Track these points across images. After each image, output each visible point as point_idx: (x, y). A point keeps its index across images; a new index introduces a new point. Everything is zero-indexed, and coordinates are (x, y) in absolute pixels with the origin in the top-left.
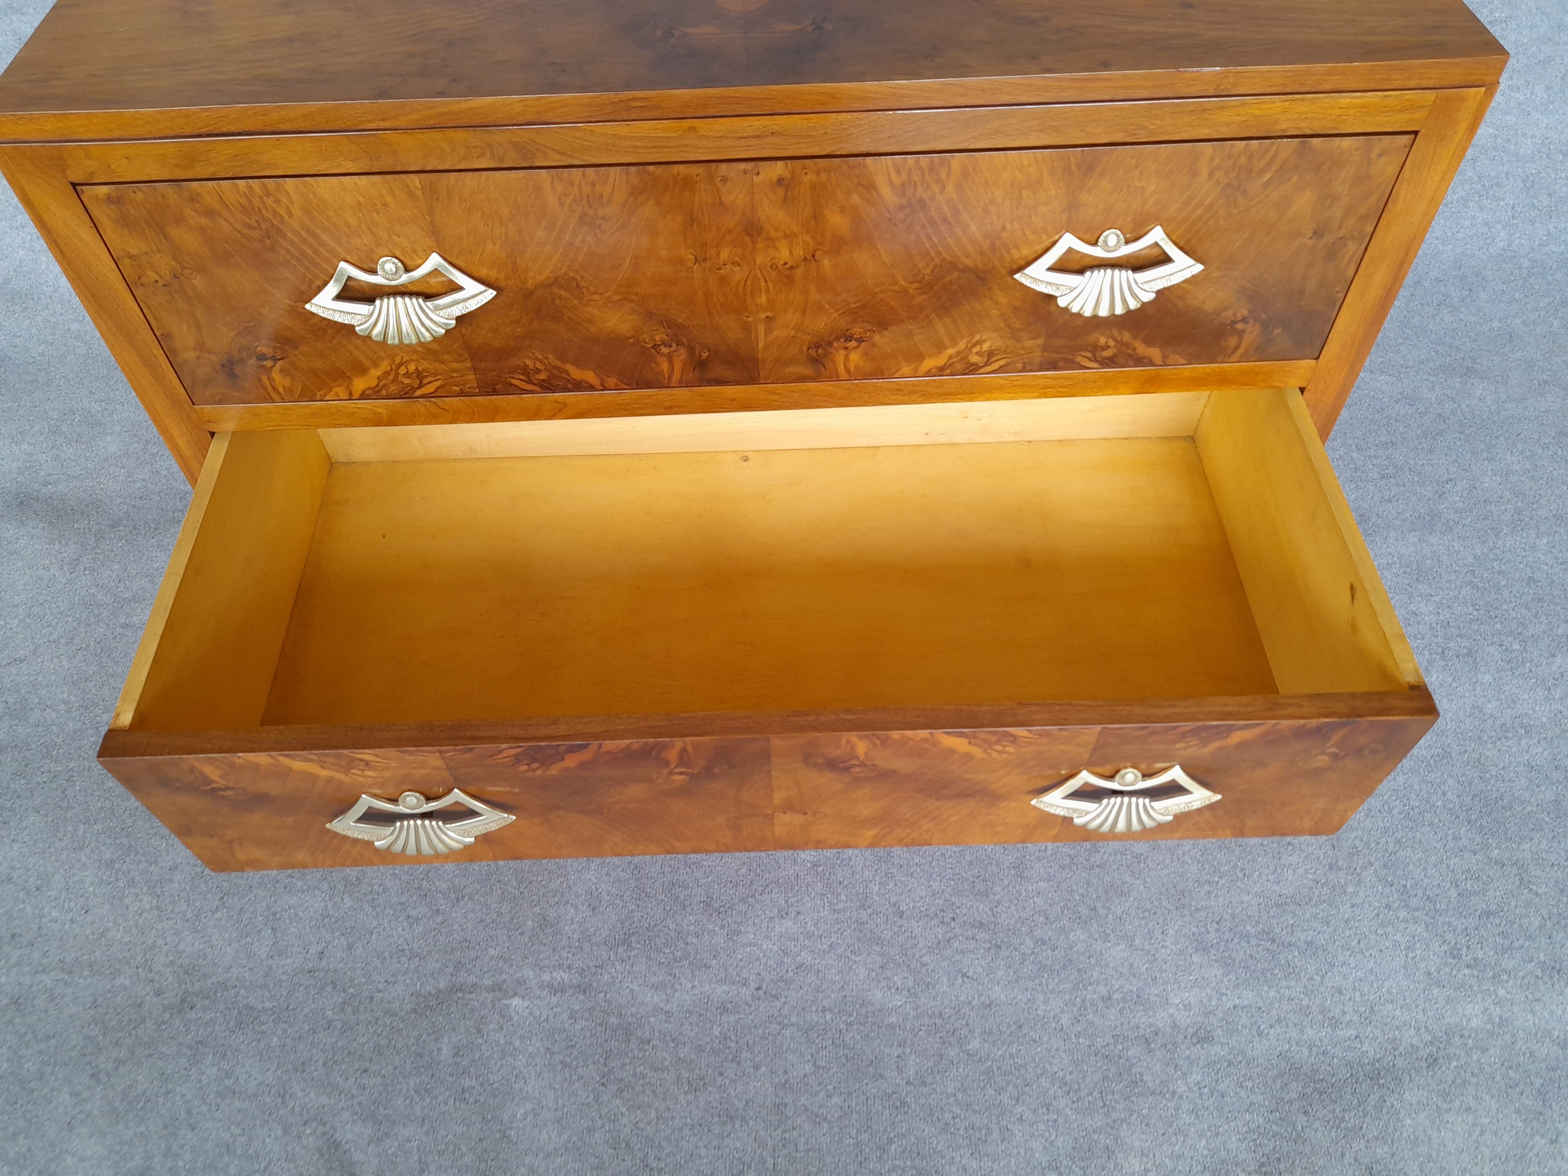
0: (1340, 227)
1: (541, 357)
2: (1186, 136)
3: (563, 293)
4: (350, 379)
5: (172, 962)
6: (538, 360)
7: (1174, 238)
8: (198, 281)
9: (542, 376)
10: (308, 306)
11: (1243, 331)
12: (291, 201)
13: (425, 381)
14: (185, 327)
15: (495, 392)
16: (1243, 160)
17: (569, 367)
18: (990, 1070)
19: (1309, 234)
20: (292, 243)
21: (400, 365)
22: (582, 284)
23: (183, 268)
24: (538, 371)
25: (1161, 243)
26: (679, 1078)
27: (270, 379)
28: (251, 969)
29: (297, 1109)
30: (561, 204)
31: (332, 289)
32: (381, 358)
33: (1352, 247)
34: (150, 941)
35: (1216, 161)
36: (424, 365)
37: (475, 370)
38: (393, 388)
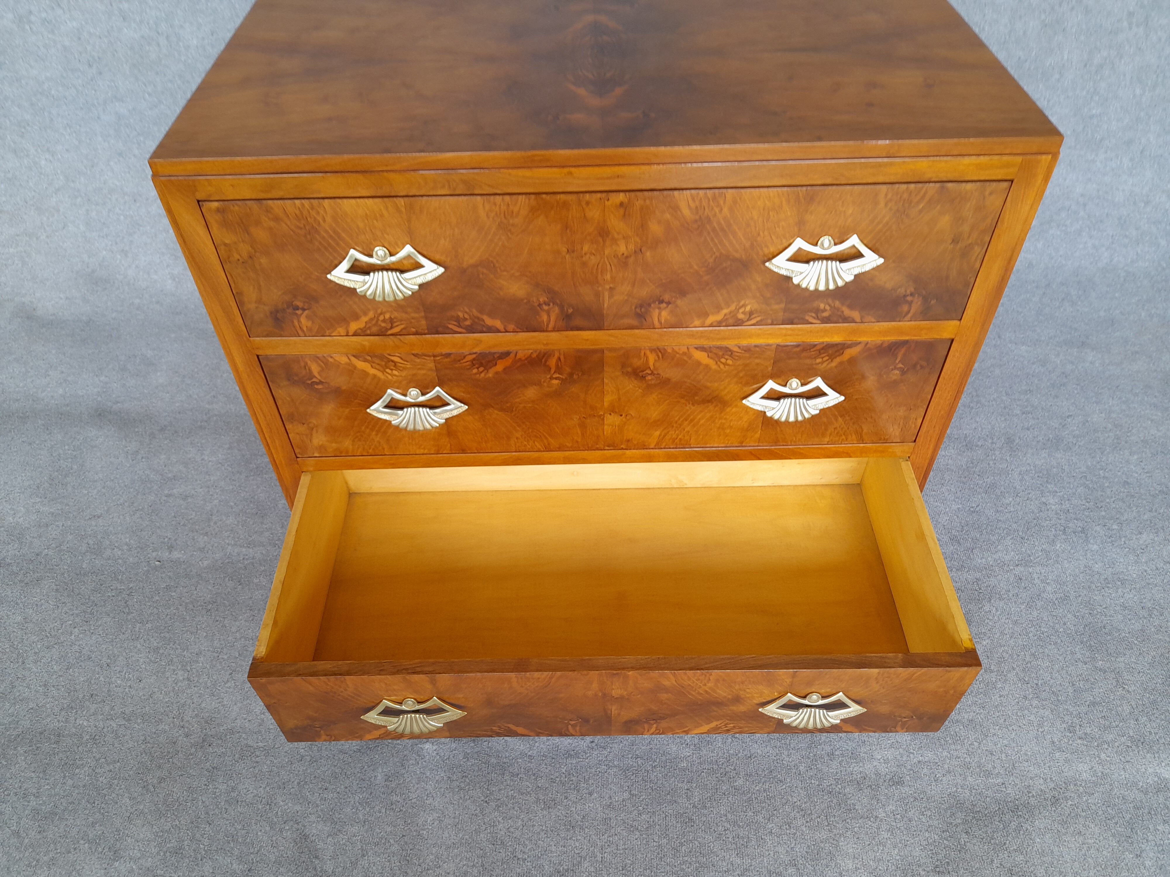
0: (969, 237)
1: (468, 311)
2: (870, 181)
3: (485, 271)
4: (348, 323)
5: (197, 716)
6: (466, 312)
7: (865, 242)
8: (264, 260)
9: (468, 323)
10: (329, 276)
11: (912, 301)
12: (326, 213)
13: (395, 325)
14: (251, 288)
15: (438, 333)
16: (905, 196)
17: (485, 317)
18: (750, 800)
19: (950, 241)
20: (324, 238)
21: (381, 314)
22: (497, 265)
23: (255, 252)
24: (466, 319)
25: (857, 246)
26: (538, 799)
27: (299, 321)
28: (249, 721)
29: (279, 813)
30: (488, 216)
31: (345, 265)
32: (369, 310)
33: (977, 250)
34: (183, 701)
35: (889, 196)
36: (395, 314)
37: (426, 318)
38: (375, 329)
